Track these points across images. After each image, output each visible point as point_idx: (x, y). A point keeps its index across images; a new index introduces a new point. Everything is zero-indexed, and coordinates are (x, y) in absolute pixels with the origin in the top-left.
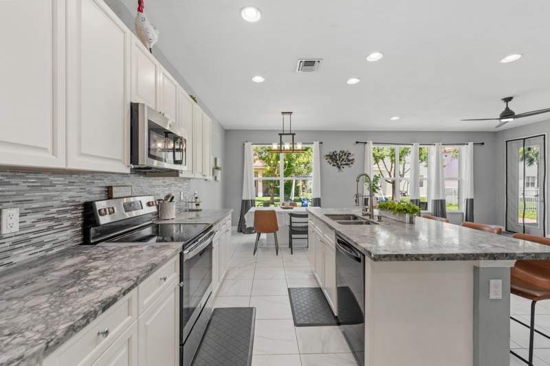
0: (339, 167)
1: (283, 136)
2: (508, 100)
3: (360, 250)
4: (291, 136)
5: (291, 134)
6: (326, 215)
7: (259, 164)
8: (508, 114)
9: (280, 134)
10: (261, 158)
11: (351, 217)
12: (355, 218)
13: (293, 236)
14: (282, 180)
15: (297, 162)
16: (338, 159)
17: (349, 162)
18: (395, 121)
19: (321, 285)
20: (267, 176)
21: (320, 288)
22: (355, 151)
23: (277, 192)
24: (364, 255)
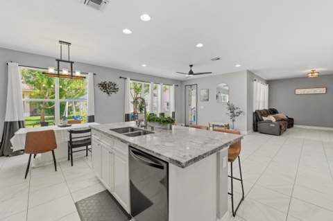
0: (108, 93)
1: (60, 62)
2: (191, 66)
3: (163, 159)
4: (70, 64)
5: (69, 62)
6: (111, 130)
7: (27, 87)
8: (191, 73)
9: (57, 60)
10: (28, 82)
11: (130, 129)
12: (133, 129)
13: (74, 150)
14: (57, 101)
15: (69, 87)
16: (107, 88)
17: (115, 90)
18: (144, 68)
19: (109, 188)
20: (36, 98)
21: (107, 191)
22: (119, 83)
23: (52, 111)
24: (167, 163)
